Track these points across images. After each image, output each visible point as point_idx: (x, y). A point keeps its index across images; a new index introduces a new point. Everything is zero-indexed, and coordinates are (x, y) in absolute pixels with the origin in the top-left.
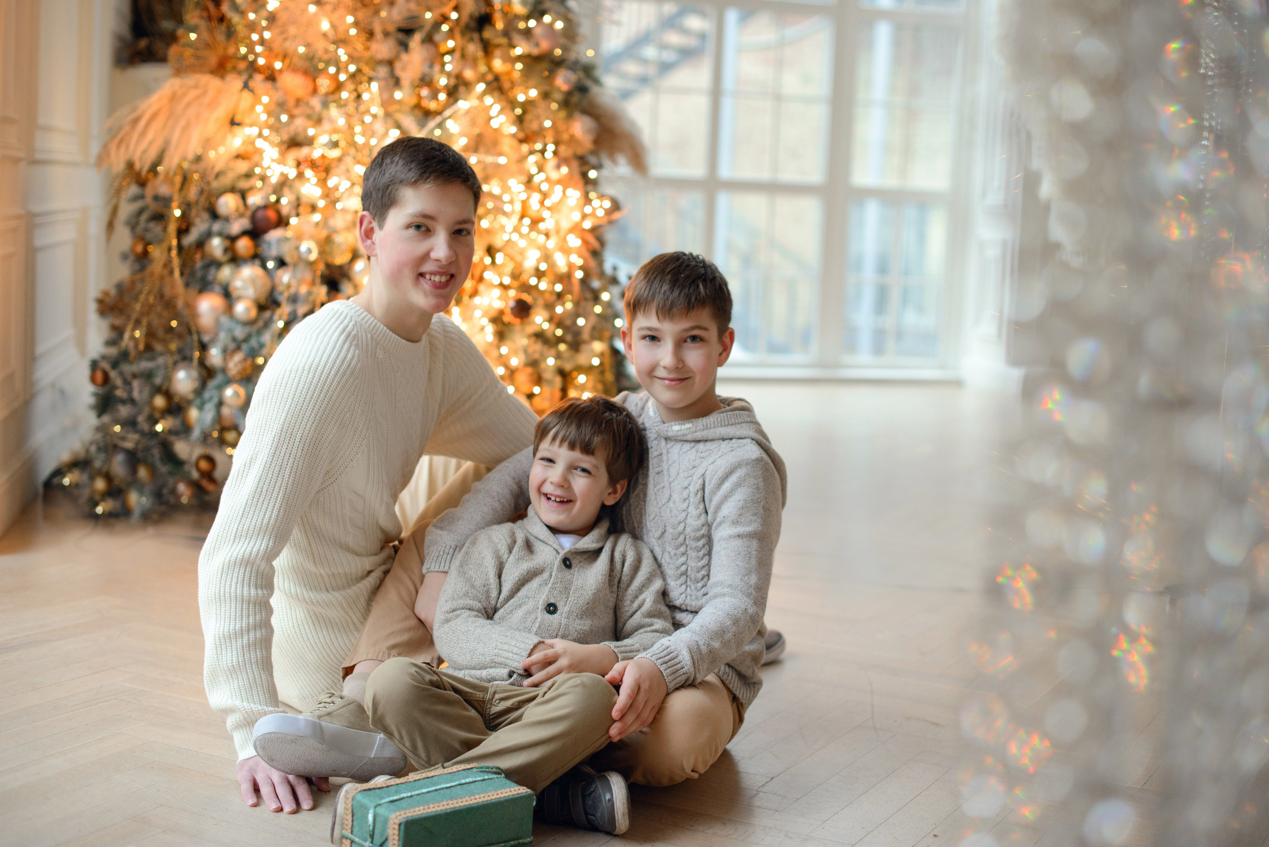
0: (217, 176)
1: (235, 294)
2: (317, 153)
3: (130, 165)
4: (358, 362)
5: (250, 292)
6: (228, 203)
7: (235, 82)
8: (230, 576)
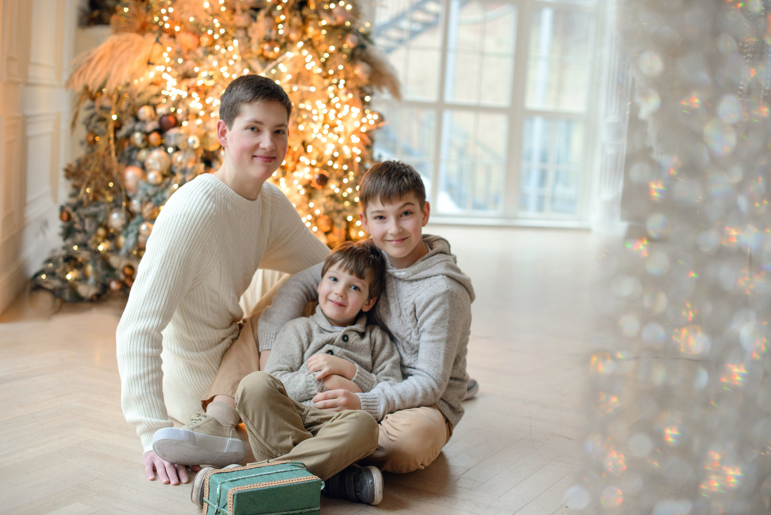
0: (139, 95)
1: (148, 167)
2: (200, 82)
3: (86, 88)
4: (215, 211)
5: (158, 166)
6: (145, 112)
7: (150, 38)
8: (136, 341)
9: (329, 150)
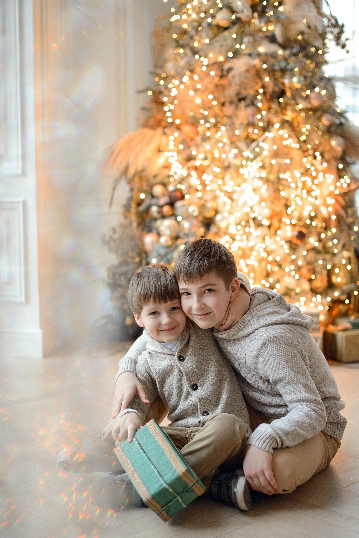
0: (155, 177)
1: (161, 233)
2: (197, 163)
5: (168, 232)
6: (158, 190)
7: (159, 131)
9: (307, 211)
